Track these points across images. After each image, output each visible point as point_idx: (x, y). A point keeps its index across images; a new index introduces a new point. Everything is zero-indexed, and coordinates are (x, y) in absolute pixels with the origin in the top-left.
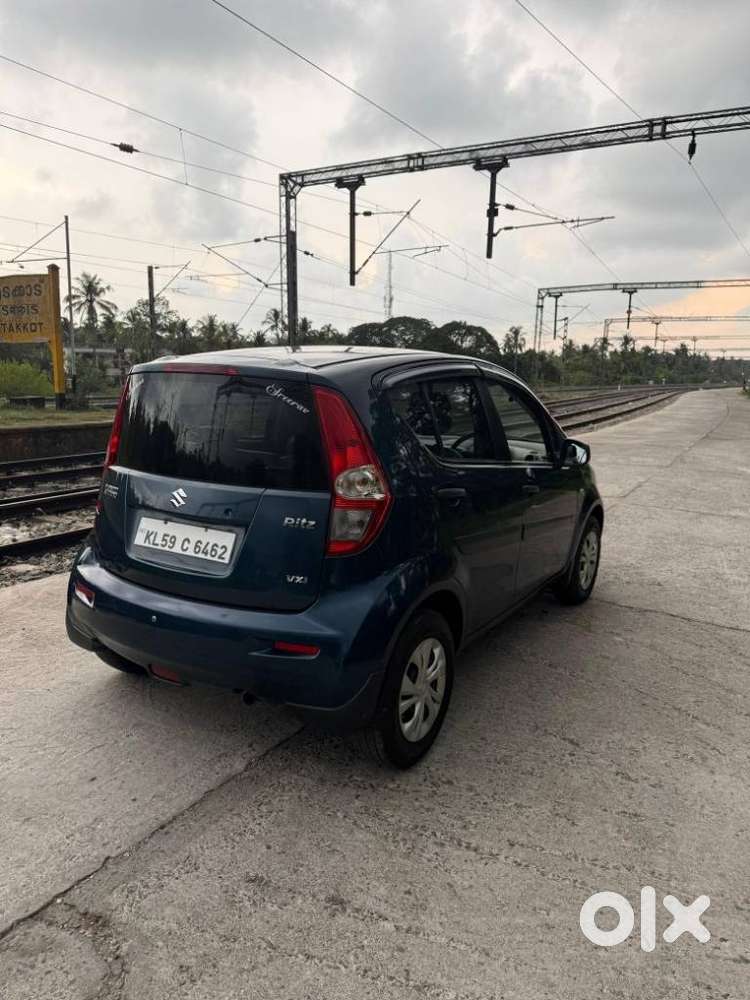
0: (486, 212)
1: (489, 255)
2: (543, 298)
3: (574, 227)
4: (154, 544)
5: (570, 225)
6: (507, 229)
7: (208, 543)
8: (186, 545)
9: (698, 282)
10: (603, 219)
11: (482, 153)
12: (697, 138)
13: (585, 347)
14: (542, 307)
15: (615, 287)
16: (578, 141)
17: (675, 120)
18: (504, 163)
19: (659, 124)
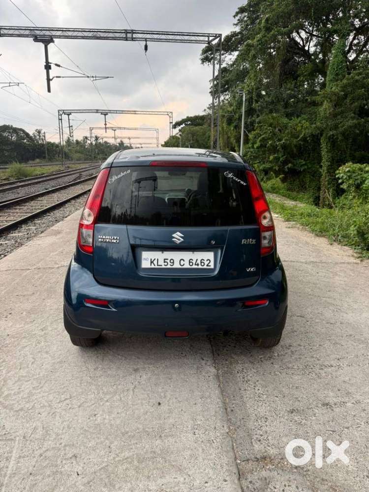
0: (44, 67)
1: (49, 91)
2: (61, 115)
3: (94, 80)
4: (158, 265)
5: (92, 79)
6: (57, 77)
7: (197, 260)
8: (182, 263)
9: (135, 111)
10: (108, 77)
11: (38, 32)
12: (148, 42)
13: (77, 141)
14: (61, 119)
15: (97, 111)
16: (90, 34)
17: (137, 32)
18: (51, 41)
19: (130, 33)
